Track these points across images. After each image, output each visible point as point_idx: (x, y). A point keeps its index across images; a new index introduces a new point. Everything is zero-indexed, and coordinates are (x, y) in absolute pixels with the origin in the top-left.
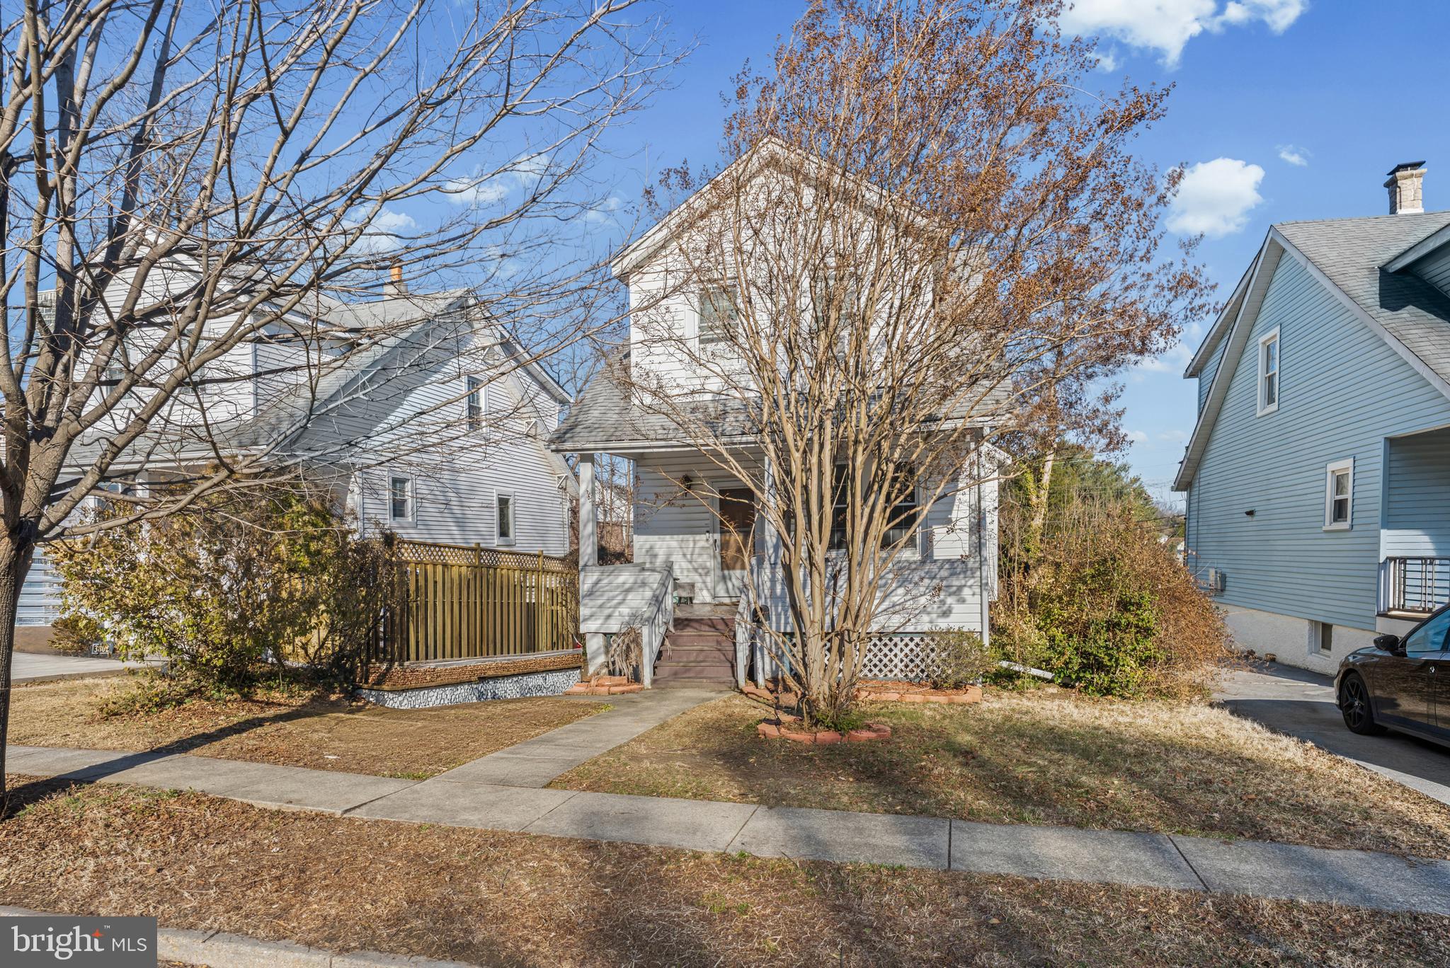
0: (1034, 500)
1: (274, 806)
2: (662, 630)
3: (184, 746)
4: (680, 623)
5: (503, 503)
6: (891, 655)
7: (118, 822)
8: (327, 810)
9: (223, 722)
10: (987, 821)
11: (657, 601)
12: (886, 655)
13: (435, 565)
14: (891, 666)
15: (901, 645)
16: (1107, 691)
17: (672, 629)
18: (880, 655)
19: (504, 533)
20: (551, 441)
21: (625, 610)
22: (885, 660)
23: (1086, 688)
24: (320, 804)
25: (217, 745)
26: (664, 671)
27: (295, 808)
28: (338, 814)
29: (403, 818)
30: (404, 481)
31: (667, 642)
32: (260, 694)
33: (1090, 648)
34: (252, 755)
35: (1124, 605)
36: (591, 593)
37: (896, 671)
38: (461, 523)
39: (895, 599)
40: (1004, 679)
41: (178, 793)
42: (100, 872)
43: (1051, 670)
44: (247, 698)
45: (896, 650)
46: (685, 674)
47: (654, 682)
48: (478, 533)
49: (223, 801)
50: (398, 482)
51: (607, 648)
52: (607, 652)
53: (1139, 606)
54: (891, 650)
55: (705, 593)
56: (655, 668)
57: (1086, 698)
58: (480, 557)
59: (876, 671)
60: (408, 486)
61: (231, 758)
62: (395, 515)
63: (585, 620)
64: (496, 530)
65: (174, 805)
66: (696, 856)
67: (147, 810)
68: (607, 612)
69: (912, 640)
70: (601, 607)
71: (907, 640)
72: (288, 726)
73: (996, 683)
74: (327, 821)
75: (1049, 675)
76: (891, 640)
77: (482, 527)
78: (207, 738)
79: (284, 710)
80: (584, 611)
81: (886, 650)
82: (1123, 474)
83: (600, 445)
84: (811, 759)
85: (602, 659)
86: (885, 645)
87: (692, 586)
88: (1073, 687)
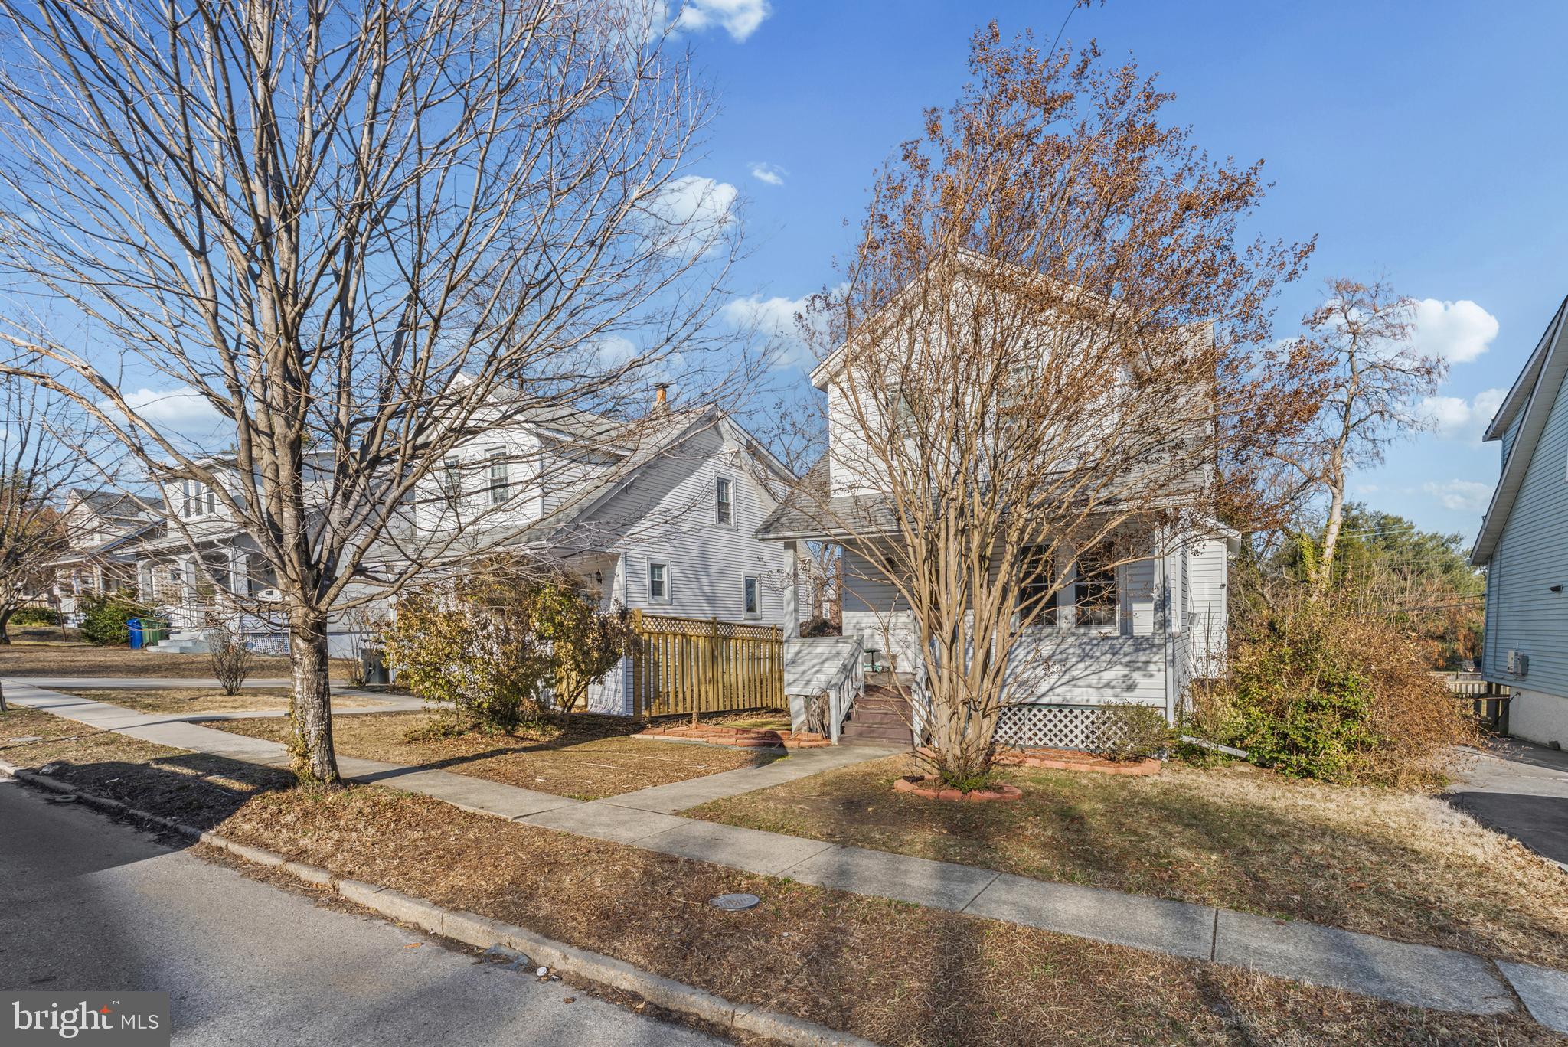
0: (1313, 575)
1: (470, 810)
2: (852, 694)
3: (442, 765)
4: (870, 689)
5: (750, 584)
6: (1071, 726)
7: (367, 810)
8: (503, 816)
9: (481, 749)
10: (1036, 878)
11: (847, 670)
12: (1066, 726)
13: (675, 635)
14: (1071, 736)
15: (1082, 717)
16: (1306, 773)
17: (862, 694)
18: (1061, 726)
19: (751, 608)
20: (758, 532)
21: (822, 677)
22: (1066, 731)
23: (1283, 769)
24: (503, 811)
25: (465, 765)
26: (852, 729)
27: (483, 812)
28: (510, 819)
29: (551, 826)
30: (660, 567)
31: (856, 706)
32: (520, 732)
33: (1287, 728)
34: (484, 775)
35: (1326, 686)
36: (793, 662)
37: (1077, 742)
38: (711, 600)
39: (1075, 673)
40: (1192, 754)
41: (413, 796)
42: (340, 842)
43: (1245, 749)
44: (509, 734)
45: (1077, 722)
46: (868, 735)
47: (840, 740)
48: (727, 609)
49: (440, 803)
50: (656, 568)
51: (808, 707)
52: (807, 712)
53: (1343, 686)
54: (1071, 722)
55: (906, 663)
56: (842, 728)
57: (1280, 780)
58: (717, 629)
59: (1056, 740)
60: (665, 570)
61: (471, 775)
62: (653, 594)
63: (789, 685)
64: (743, 607)
65: (408, 803)
66: (751, 877)
67: (390, 805)
68: (806, 677)
69: (1093, 712)
70: (803, 673)
71: (1088, 712)
72: (525, 755)
73: (1186, 759)
74: (499, 823)
75: (1243, 754)
76: (1071, 712)
77: (731, 604)
78: (463, 760)
79: (532, 744)
80: (788, 677)
81: (1066, 721)
82: (1453, 546)
83: (799, 534)
84: (922, 812)
85: (803, 718)
86: (1066, 716)
87: (894, 657)
88: (1271, 767)
